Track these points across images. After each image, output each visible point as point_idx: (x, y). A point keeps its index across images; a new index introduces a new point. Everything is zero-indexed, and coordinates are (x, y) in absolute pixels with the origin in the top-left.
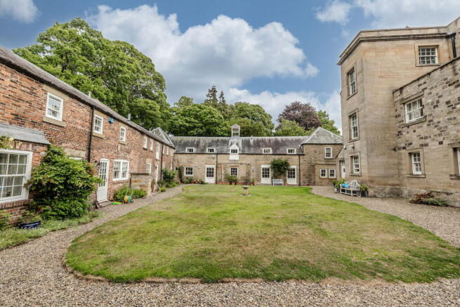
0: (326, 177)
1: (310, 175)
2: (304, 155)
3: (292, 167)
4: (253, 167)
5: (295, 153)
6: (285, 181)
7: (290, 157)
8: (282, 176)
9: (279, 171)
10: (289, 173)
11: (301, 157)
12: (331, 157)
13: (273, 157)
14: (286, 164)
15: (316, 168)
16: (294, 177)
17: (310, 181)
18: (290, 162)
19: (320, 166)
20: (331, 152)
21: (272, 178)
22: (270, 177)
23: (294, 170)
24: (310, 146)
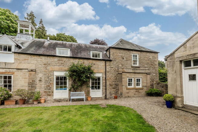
0: (132, 86)
1: (117, 85)
2: (111, 61)
3: (97, 75)
4: (40, 75)
5: (101, 58)
6: (88, 94)
7: (94, 62)
8: (84, 87)
9: (80, 80)
10: (93, 84)
11: (108, 63)
12: (138, 65)
13: (72, 61)
14: (89, 70)
15: (123, 76)
16: (99, 88)
17: (117, 92)
18: (94, 68)
19: (128, 75)
20: (138, 60)
21: (70, 90)
22: (68, 89)
23: (99, 79)
24: (118, 51)
